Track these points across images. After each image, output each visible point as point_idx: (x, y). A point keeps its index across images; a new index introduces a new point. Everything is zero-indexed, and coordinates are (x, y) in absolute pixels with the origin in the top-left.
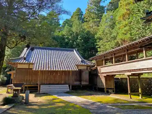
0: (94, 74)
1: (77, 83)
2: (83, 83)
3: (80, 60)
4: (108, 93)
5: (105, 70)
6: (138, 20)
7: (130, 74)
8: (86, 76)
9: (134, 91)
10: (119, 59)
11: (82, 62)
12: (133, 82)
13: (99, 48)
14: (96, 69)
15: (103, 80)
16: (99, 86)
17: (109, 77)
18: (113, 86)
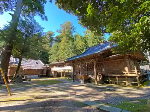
0: (49, 71)
1: (41, 74)
2: (44, 74)
3: (43, 65)
4: (54, 77)
5: (54, 69)
6: (64, 49)
7: (62, 71)
8: (45, 72)
9: (63, 76)
10: (60, 65)
11: (44, 65)
12: (63, 73)
13: (50, 58)
14: (50, 69)
15: (53, 73)
16: (51, 75)
17: (55, 72)
18: (56, 75)
